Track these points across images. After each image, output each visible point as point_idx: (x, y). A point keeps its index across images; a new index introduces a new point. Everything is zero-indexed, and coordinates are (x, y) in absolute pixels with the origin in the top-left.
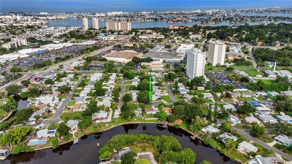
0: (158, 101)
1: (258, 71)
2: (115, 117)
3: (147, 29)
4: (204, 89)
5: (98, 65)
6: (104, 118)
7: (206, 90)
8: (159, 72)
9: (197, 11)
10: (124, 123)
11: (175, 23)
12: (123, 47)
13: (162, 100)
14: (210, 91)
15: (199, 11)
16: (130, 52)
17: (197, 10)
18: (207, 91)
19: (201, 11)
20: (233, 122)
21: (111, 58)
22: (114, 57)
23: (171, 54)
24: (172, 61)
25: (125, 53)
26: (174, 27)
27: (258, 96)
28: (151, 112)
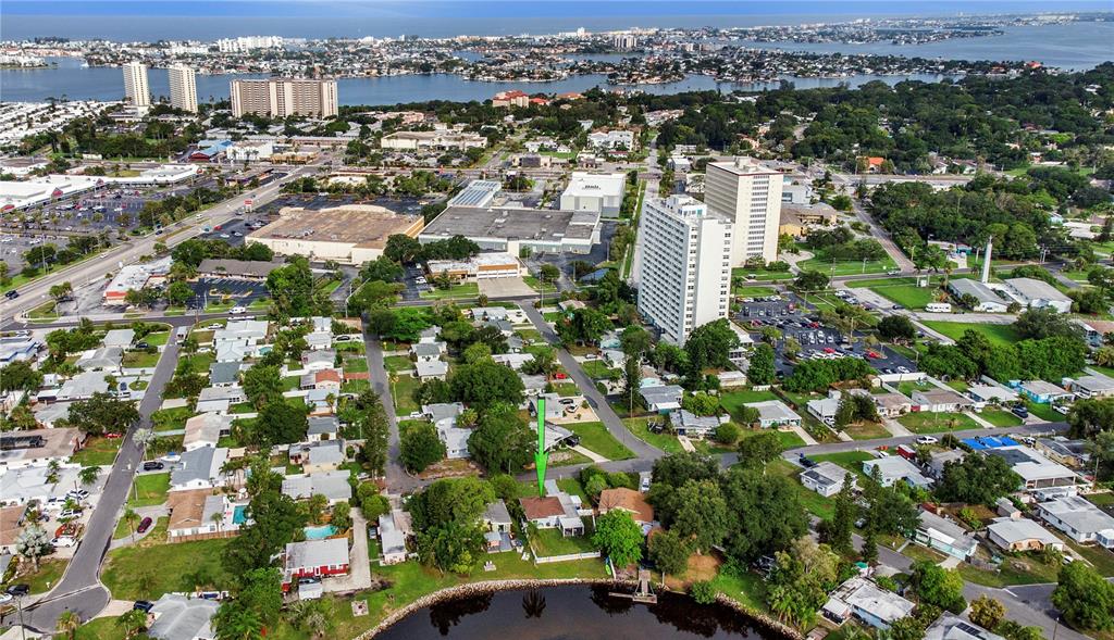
0: (566, 456)
1: (924, 284)
2: (388, 557)
3: (401, 108)
4: (743, 383)
5: (234, 277)
6: (334, 571)
7: (755, 388)
8: (515, 303)
9: (573, 35)
10: (439, 593)
11: (506, 81)
12: (322, 190)
13: (578, 448)
14: (772, 389)
15: (581, 33)
16: (363, 213)
17: (576, 31)
18: (761, 388)
19: (589, 34)
20: (945, 549)
21: (290, 242)
22: (301, 238)
23: (543, 217)
24: (554, 250)
25: (344, 217)
26: (513, 101)
27: (980, 405)
28: (552, 520)
